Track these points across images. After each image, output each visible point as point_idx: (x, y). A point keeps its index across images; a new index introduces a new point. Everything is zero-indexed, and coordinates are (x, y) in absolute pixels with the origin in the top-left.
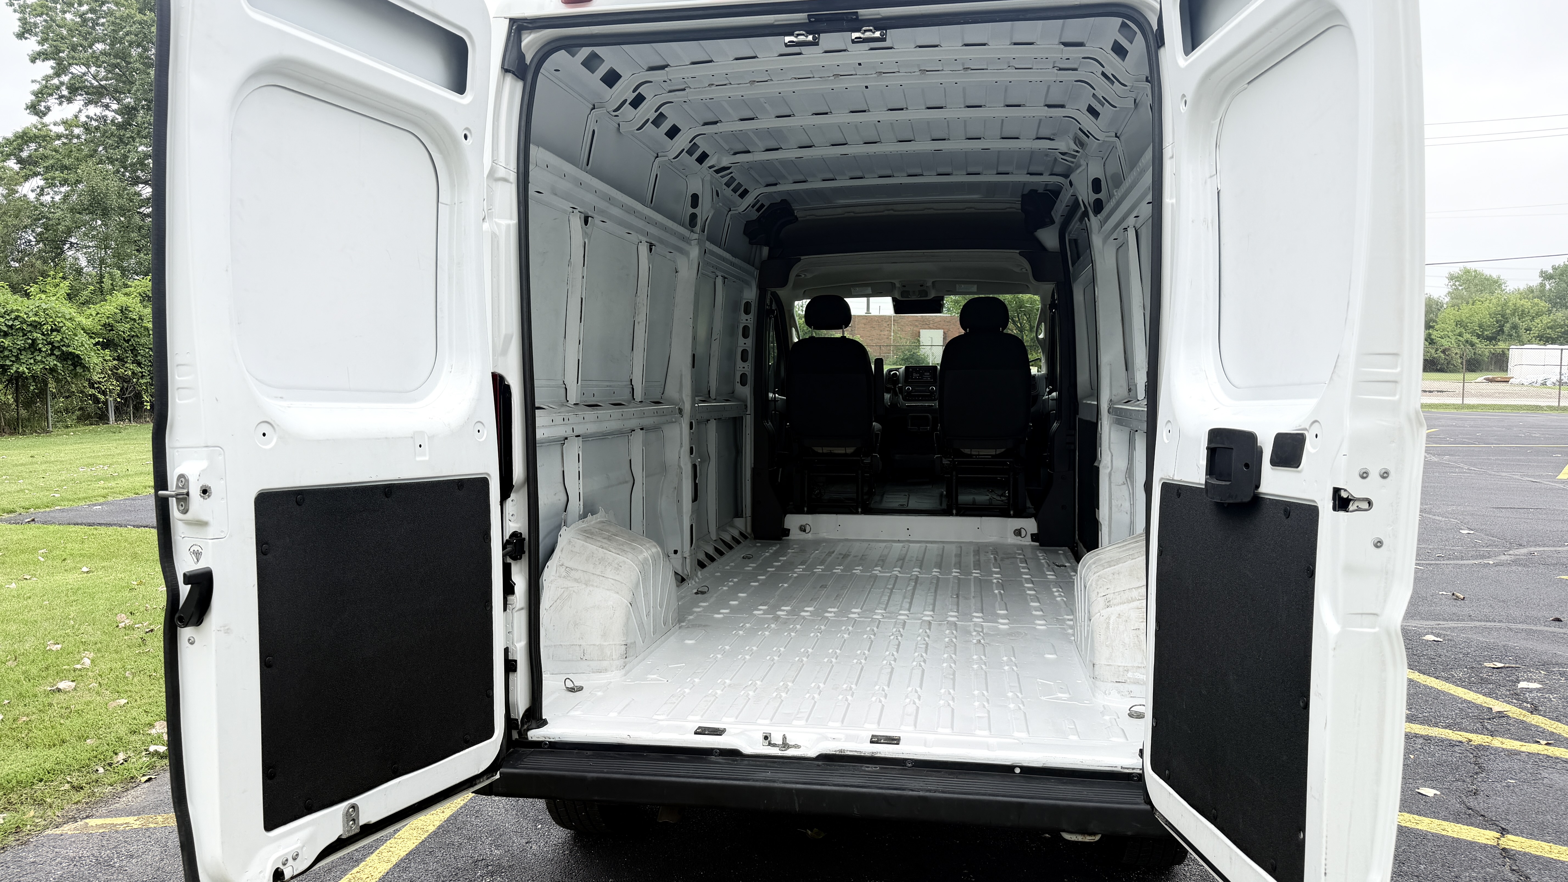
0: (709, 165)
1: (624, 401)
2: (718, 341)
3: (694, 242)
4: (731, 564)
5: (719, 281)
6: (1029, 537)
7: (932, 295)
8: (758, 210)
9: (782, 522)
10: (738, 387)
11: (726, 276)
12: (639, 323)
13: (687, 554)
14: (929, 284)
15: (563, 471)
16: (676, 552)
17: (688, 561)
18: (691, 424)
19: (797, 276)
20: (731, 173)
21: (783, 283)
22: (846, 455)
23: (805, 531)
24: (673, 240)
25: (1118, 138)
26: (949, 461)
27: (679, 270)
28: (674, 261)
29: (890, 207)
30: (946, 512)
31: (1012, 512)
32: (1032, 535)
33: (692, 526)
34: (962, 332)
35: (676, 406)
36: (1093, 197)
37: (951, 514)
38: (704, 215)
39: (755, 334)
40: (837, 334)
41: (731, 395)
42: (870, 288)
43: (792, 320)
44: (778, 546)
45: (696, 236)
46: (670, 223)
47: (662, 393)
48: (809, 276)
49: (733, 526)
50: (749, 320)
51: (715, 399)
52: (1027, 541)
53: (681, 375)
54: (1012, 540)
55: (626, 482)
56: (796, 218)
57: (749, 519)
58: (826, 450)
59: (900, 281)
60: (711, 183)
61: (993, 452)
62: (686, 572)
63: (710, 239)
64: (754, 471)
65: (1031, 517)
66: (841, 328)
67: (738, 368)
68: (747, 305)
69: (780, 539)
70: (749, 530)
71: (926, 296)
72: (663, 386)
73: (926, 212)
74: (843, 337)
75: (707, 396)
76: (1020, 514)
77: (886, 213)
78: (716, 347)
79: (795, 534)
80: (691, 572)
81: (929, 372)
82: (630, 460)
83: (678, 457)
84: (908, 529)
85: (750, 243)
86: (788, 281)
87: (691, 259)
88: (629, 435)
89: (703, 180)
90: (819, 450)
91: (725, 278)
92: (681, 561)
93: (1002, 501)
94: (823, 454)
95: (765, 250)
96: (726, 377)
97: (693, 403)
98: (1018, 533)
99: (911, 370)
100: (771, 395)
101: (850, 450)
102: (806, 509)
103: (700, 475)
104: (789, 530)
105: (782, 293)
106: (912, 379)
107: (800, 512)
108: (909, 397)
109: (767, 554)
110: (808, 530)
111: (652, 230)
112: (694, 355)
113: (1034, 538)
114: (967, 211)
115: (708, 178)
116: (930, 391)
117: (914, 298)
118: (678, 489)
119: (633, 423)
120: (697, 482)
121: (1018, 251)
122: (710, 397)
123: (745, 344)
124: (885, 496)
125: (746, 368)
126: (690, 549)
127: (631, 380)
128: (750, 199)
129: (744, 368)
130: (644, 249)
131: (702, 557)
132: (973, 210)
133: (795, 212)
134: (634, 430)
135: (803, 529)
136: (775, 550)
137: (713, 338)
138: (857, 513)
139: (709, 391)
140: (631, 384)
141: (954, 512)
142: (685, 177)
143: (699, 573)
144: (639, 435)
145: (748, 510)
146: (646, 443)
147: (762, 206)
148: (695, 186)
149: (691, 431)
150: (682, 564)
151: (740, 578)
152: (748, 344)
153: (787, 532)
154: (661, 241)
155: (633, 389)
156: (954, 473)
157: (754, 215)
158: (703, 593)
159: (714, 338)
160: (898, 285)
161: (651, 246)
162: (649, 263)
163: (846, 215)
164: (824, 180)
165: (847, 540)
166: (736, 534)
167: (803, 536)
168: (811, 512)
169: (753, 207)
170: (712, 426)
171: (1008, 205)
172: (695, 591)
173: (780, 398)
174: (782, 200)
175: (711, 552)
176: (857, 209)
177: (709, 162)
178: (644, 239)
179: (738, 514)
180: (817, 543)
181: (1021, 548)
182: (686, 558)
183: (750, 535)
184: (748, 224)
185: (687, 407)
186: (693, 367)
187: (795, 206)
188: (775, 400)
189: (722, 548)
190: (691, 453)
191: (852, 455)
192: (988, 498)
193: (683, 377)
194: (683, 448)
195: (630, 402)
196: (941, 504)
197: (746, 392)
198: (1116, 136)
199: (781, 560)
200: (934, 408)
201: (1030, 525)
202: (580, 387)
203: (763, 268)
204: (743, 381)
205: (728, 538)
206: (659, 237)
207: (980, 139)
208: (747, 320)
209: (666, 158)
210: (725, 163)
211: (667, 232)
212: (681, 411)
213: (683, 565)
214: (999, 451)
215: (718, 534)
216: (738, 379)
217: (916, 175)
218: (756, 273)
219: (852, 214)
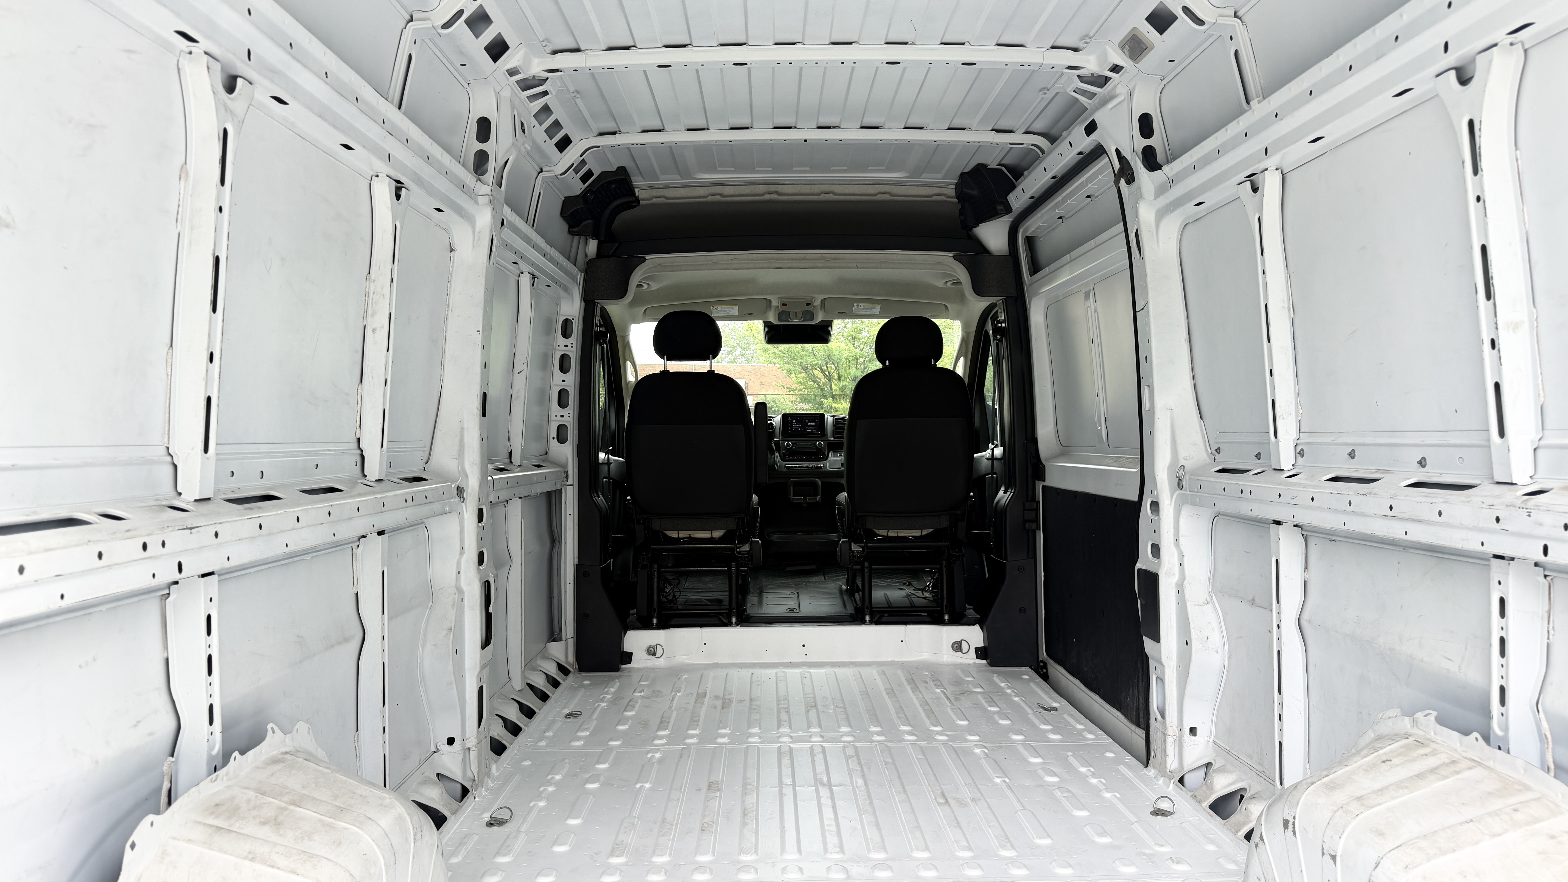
0: (510, 66)
1: (340, 481)
2: (523, 374)
3: (483, 200)
4: (547, 734)
5: (525, 280)
6: (972, 653)
7: (819, 318)
8: (584, 179)
9: (620, 642)
10: (554, 444)
11: (536, 273)
12: (374, 330)
13: (471, 743)
14: (817, 303)
15: (167, 660)
16: (451, 741)
17: (473, 754)
18: (480, 513)
19: (640, 286)
20: (545, 93)
21: (620, 292)
22: (711, 540)
23: (654, 654)
24: (442, 184)
25: (1240, 19)
26: (861, 546)
27: (456, 246)
28: (446, 230)
29: (773, 188)
30: (856, 618)
31: (946, 617)
32: (977, 649)
33: (481, 690)
34: (879, 366)
35: (452, 482)
36: (1142, 143)
37: (862, 622)
38: (500, 155)
39: (578, 367)
40: (699, 366)
41: (543, 459)
42: (736, 307)
43: (627, 351)
44: (618, 684)
45: (486, 189)
46: (436, 151)
47: (425, 460)
48: (655, 286)
49: (547, 657)
50: (569, 346)
51: (520, 466)
52: (970, 658)
53: (462, 429)
54: (949, 657)
55: (346, 640)
56: (637, 200)
57: (571, 643)
58: (683, 534)
59: (780, 298)
60: (513, 107)
61: (917, 533)
62: (469, 774)
63: (510, 202)
64: (581, 571)
65: (974, 625)
66: (708, 359)
67: (553, 417)
68: (567, 324)
69: (617, 669)
70: (571, 658)
71: (812, 319)
72: (427, 449)
73: (823, 197)
74: (711, 373)
75: (508, 461)
76: (957, 620)
77: (767, 197)
78: (520, 383)
79: (640, 660)
80: (478, 773)
81: (813, 421)
82: (357, 594)
83: (455, 572)
84: (804, 646)
85: (570, 232)
86: (627, 292)
87: (477, 230)
88: (355, 546)
89: (498, 95)
90: (674, 534)
91: (534, 277)
92: (461, 757)
93: (925, 598)
94: (677, 540)
95: (593, 245)
96: (536, 432)
97: (484, 474)
98: (957, 647)
99: (789, 419)
100: (602, 456)
101: (717, 534)
102: (655, 621)
103: (497, 597)
104: (630, 654)
105: (615, 309)
106: (792, 431)
107: (646, 625)
108: (789, 455)
109: (604, 704)
110: (658, 654)
111: (400, 153)
112: (485, 394)
113: (981, 653)
114: (880, 197)
115: (506, 93)
116: (816, 448)
117: (796, 322)
118: (456, 630)
119: (361, 525)
120: (491, 610)
121: (951, 254)
122: (511, 462)
123: (564, 381)
124: (765, 595)
125: (569, 416)
126: (478, 732)
127: (359, 440)
128: (572, 155)
129: (562, 416)
130: (383, 191)
131: (499, 731)
132: (887, 197)
133: (636, 190)
134: (364, 537)
135: (652, 652)
136: (614, 693)
137: (516, 370)
138: (728, 624)
139: (510, 453)
140: (359, 448)
141: (868, 618)
142: (466, 86)
143: (494, 768)
144: (375, 546)
145: (569, 630)
146: (388, 558)
147: (589, 174)
148: (484, 107)
149: (480, 524)
150: (463, 761)
151: (566, 770)
152: (570, 381)
153: (627, 657)
154: (419, 181)
155: (363, 457)
156: (866, 564)
157: (578, 188)
158: (501, 823)
159: (518, 368)
160: (775, 303)
161: (399, 189)
162: (394, 218)
163: (710, 198)
164: (689, 130)
165: (716, 666)
166: (553, 670)
167: (652, 662)
168: (663, 625)
169: (576, 171)
170: (516, 509)
171: (936, 191)
172: (486, 817)
173: (614, 460)
174: (618, 167)
175: (513, 714)
176: (728, 190)
177: (509, 60)
178: (384, 169)
179: (554, 635)
180: (675, 672)
181: (964, 668)
182: (469, 749)
183: (572, 666)
184: (568, 202)
185: (473, 484)
186: (484, 415)
187: (637, 181)
188: (608, 463)
189: (531, 701)
190: (481, 561)
191: (721, 540)
192: (903, 593)
193: (466, 433)
194: (465, 556)
195: (353, 483)
196: (845, 606)
197: (567, 452)
198: (1236, 16)
199: (628, 718)
200: (823, 470)
201: (974, 635)
202: (213, 462)
203: (590, 270)
204: (561, 437)
205: (540, 682)
206: (415, 173)
207: (963, 44)
208: (566, 346)
209: (427, 24)
210: (536, 67)
211: (430, 164)
212: (460, 491)
213: (465, 763)
214: (925, 532)
215: (524, 677)
216: (554, 433)
217: (829, 127)
218: (580, 277)
219: (718, 198)
